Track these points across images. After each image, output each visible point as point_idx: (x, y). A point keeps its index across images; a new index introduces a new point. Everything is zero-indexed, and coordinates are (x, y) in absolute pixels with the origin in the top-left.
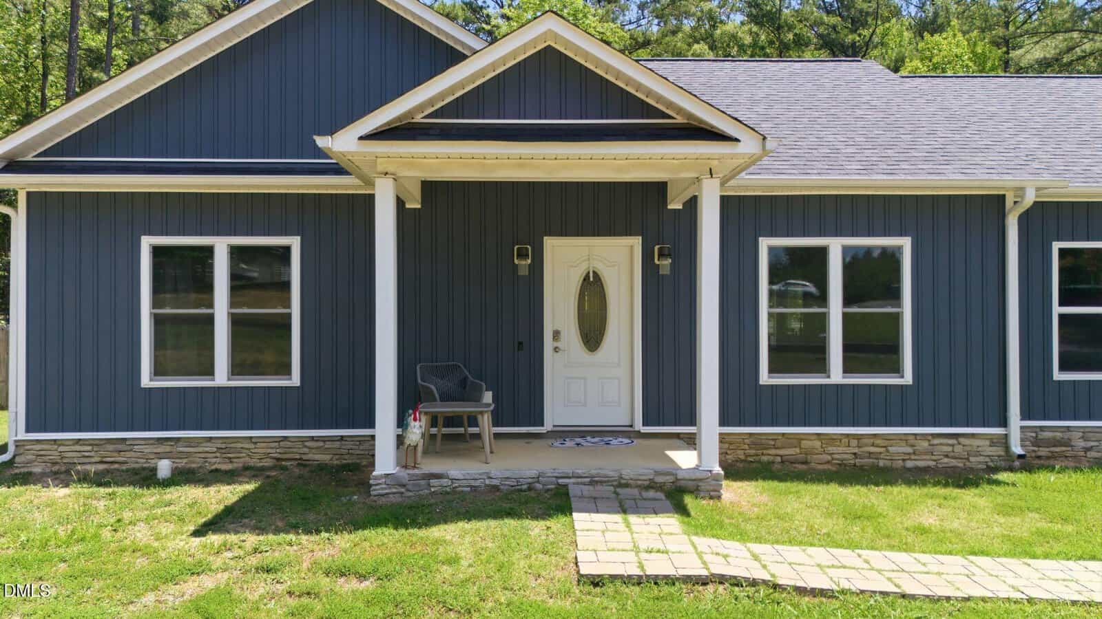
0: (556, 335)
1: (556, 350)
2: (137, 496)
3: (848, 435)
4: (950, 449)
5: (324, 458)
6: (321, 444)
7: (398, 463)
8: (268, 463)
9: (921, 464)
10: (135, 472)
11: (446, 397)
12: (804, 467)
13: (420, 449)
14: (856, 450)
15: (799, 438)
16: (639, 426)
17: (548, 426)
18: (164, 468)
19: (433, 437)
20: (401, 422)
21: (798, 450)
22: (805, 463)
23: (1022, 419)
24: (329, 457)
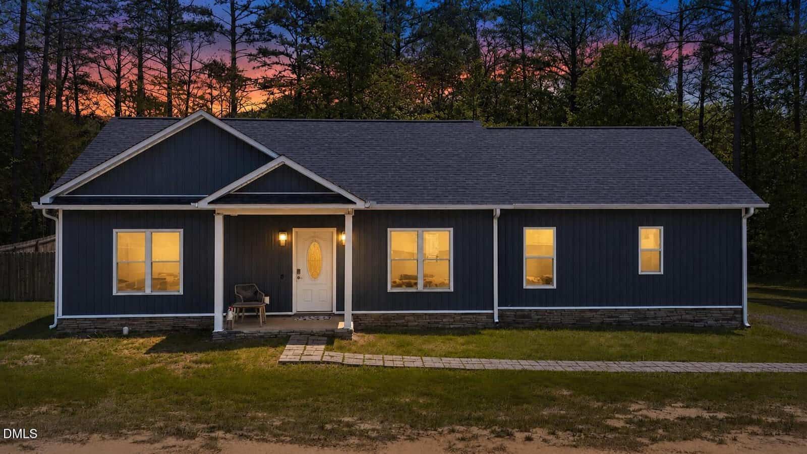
0: (299, 271)
1: (299, 278)
2: (118, 341)
3: (426, 314)
4: (469, 320)
5: (194, 326)
6: (192, 320)
7: (224, 328)
8: (169, 328)
9: (456, 326)
10: (114, 331)
11: (247, 300)
12: (405, 328)
13: (233, 322)
14: (428, 321)
15: (404, 316)
16: (335, 311)
17: (294, 312)
18: (126, 330)
19: (240, 317)
20: (225, 310)
21: (404, 321)
22: (407, 326)
23: (499, 306)
24: (195, 325)
